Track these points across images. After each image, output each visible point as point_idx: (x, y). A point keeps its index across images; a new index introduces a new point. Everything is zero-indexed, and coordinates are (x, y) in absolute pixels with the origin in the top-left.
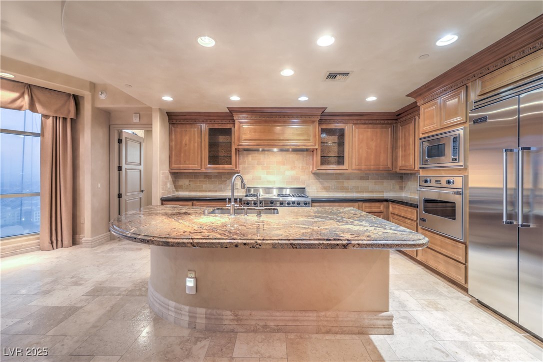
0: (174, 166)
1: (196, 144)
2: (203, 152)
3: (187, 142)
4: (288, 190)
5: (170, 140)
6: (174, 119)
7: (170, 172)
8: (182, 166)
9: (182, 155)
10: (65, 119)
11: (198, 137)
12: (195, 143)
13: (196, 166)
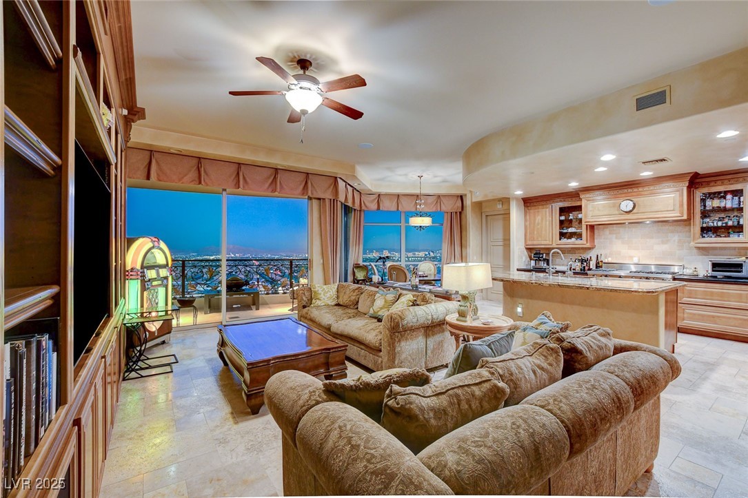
0: (529, 243)
1: (548, 223)
2: (554, 229)
3: (540, 221)
4: (653, 267)
5: (526, 220)
6: (528, 202)
7: (526, 248)
8: (535, 242)
9: (536, 233)
10: (456, 213)
11: (549, 216)
12: (546, 221)
13: (547, 242)
